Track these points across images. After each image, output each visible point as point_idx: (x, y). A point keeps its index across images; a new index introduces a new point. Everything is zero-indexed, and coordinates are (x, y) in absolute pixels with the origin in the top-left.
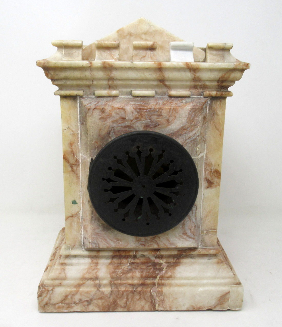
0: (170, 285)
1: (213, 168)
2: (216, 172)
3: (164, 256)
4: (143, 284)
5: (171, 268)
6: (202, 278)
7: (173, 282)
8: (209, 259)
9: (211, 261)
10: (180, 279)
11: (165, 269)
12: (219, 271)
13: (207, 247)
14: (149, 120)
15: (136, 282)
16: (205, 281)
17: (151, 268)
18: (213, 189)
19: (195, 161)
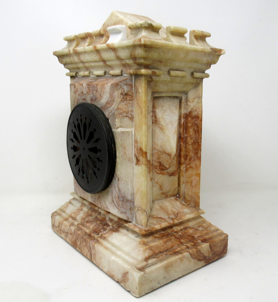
0: (101, 244)
1: (139, 145)
2: (141, 150)
3: (113, 221)
4: (90, 235)
5: (110, 232)
6: (120, 250)
7: (104, 242)
8: (136, 237)
9: (136, 238)
10: (110, 243)
11: (107, 230)
12: (134, 250)
13: (138, 224)
14: (92, 95)
15: (88, 231)
16: (119, 253)
17: (101, 226)
18: (140, 167)
19: (114, 133)
